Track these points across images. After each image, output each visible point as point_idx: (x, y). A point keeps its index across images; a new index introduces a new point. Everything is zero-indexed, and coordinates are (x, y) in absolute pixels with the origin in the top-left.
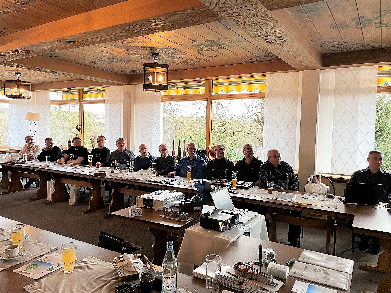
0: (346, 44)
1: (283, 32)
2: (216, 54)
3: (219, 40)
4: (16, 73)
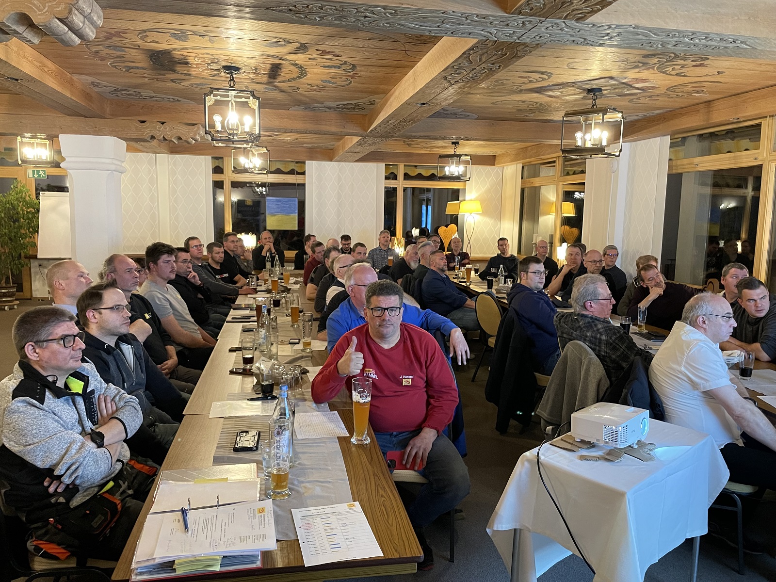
4: (453, 143)
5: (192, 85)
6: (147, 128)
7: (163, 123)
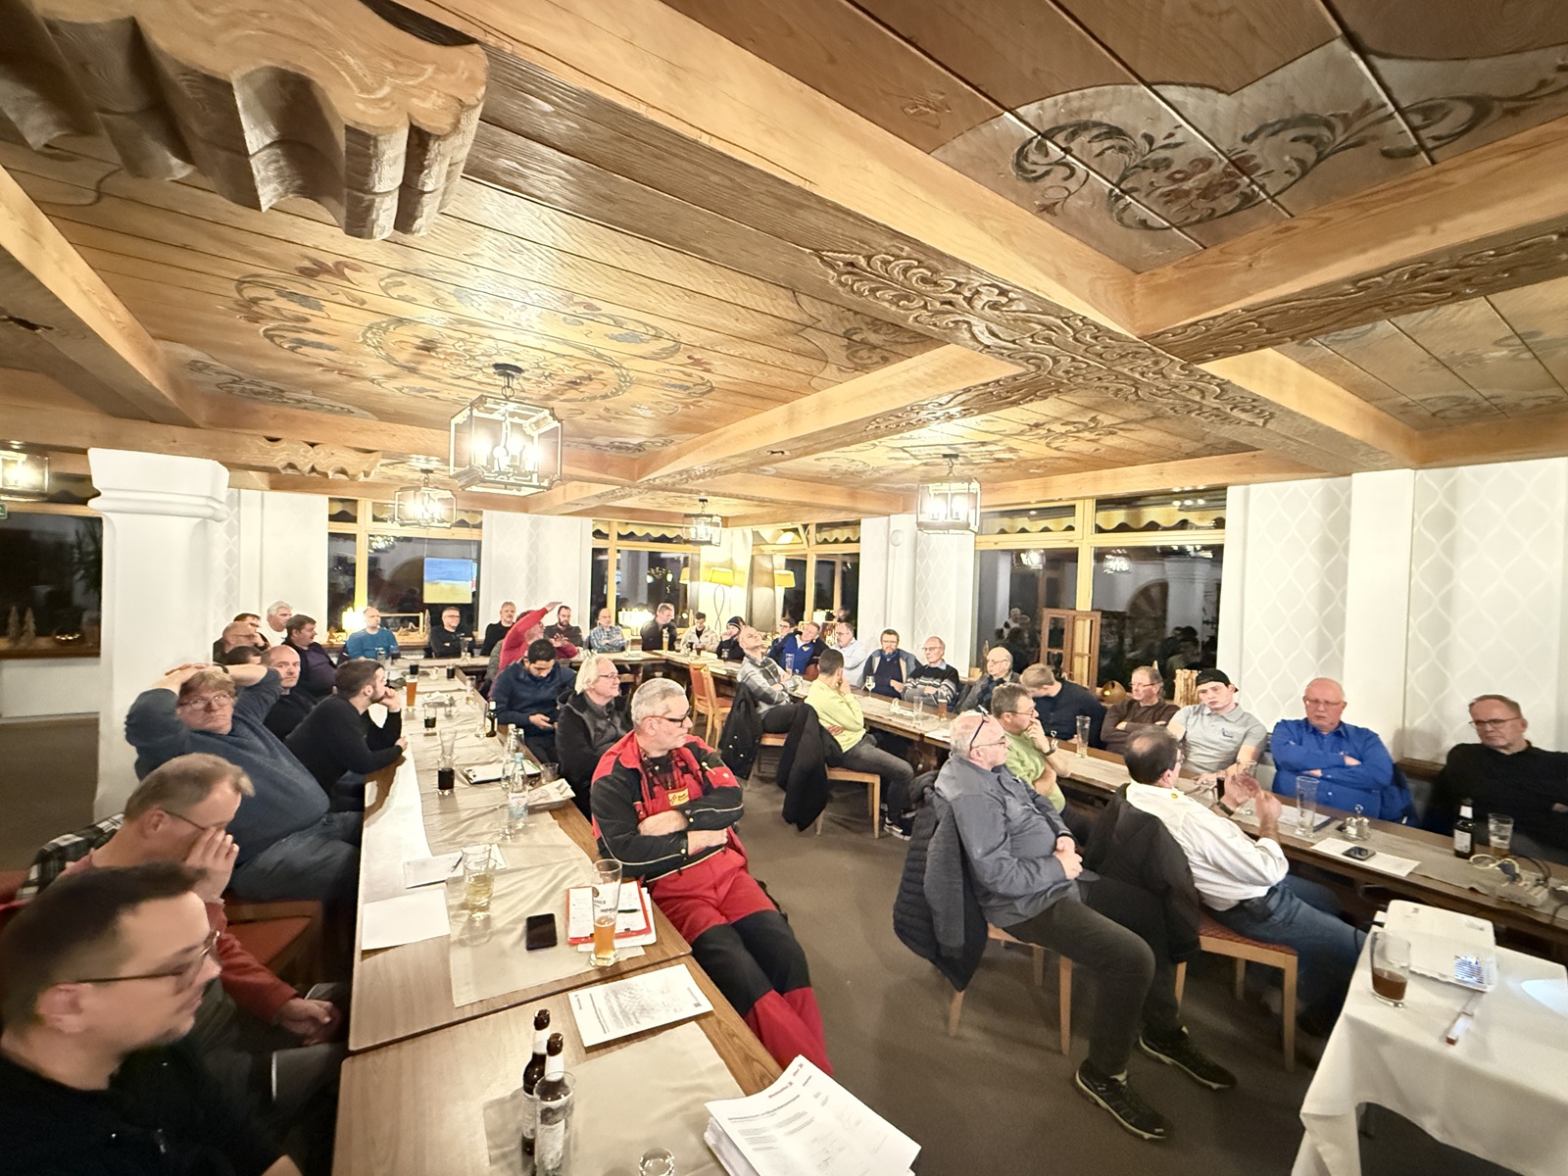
0: (1494, 401)
1: (1254, 400)
2: (1094, 446)
3: (1093, 419)
4: (701, 500)
5: (400, 390)
6: (283, 450)
7: (312, 445)
